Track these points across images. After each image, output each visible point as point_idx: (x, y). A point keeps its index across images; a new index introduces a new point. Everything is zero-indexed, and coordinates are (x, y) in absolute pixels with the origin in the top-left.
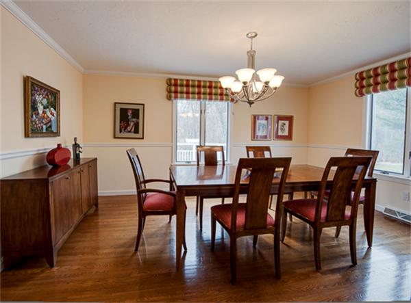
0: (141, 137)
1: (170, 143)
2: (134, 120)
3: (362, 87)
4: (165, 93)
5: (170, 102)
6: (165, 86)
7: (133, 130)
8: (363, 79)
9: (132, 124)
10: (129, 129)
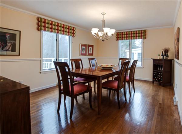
0: (18, 54)
1: (40, 58)
2: (12, 41)
3: (118, 38)
4: (36, 26)
5: (40, 32)
6: (37, 21)
7: (10, 49)
8: (118, 35)
9: (9, 45)
10: (6, 48)
